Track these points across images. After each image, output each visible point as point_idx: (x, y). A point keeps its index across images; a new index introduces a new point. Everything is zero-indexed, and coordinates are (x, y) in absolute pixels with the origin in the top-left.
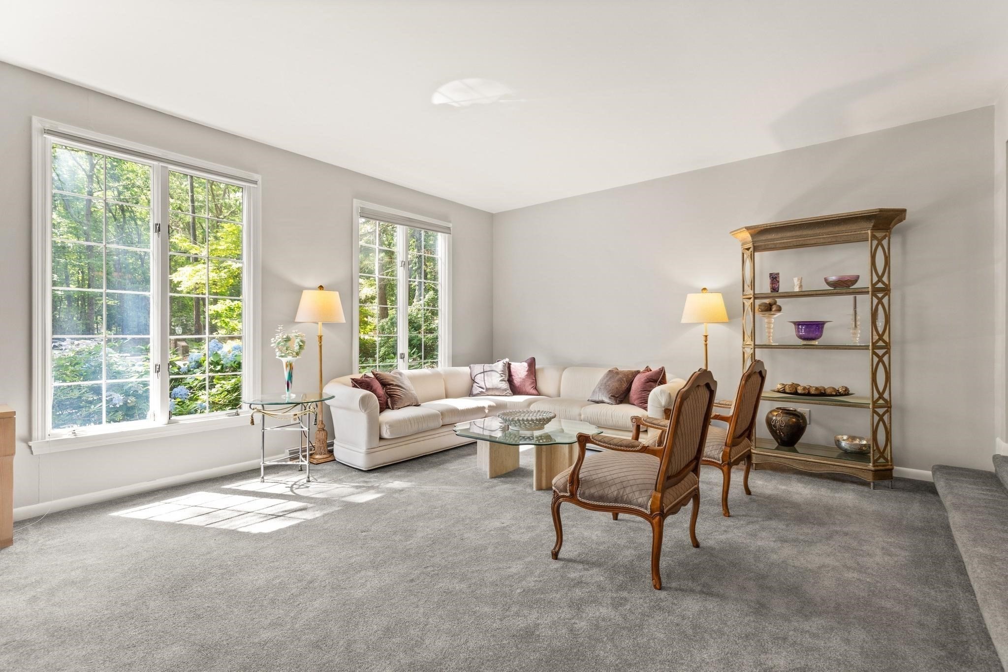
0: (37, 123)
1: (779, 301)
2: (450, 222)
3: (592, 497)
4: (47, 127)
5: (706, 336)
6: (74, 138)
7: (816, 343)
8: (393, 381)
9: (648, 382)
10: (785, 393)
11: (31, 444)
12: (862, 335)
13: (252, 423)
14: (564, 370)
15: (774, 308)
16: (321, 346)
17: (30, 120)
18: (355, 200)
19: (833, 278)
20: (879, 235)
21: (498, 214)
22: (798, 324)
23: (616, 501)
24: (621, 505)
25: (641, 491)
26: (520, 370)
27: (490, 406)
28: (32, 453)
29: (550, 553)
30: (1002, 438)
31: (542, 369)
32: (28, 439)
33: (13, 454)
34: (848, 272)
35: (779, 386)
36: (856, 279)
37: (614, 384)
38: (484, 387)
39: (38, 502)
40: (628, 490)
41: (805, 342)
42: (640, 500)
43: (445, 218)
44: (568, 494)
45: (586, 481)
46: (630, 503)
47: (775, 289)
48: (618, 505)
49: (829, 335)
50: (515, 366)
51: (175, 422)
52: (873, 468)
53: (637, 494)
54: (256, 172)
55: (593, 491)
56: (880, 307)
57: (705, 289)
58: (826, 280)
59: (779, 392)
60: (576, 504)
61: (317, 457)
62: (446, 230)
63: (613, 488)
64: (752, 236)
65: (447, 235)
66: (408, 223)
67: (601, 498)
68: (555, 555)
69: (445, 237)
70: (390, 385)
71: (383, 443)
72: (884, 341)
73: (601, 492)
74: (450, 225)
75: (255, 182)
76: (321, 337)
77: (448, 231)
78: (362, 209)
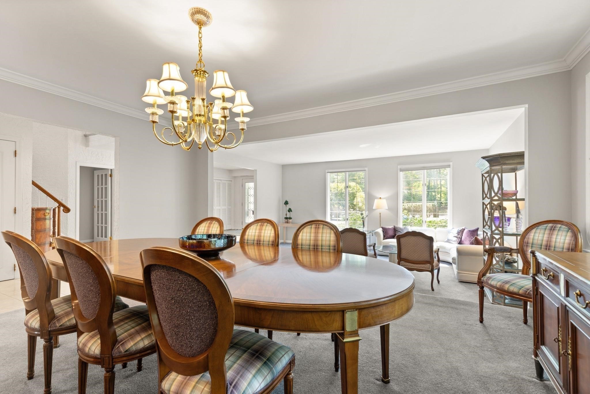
2: (451, 162)
4: (328, 171)
8: (398, 230)
16: (380, 216)
18: (398, 166)
43: (447, 161)
74: (449, 164)
75: (366, 170)
76: (380, 213)
77: (449, 166)
78: (400, 168)
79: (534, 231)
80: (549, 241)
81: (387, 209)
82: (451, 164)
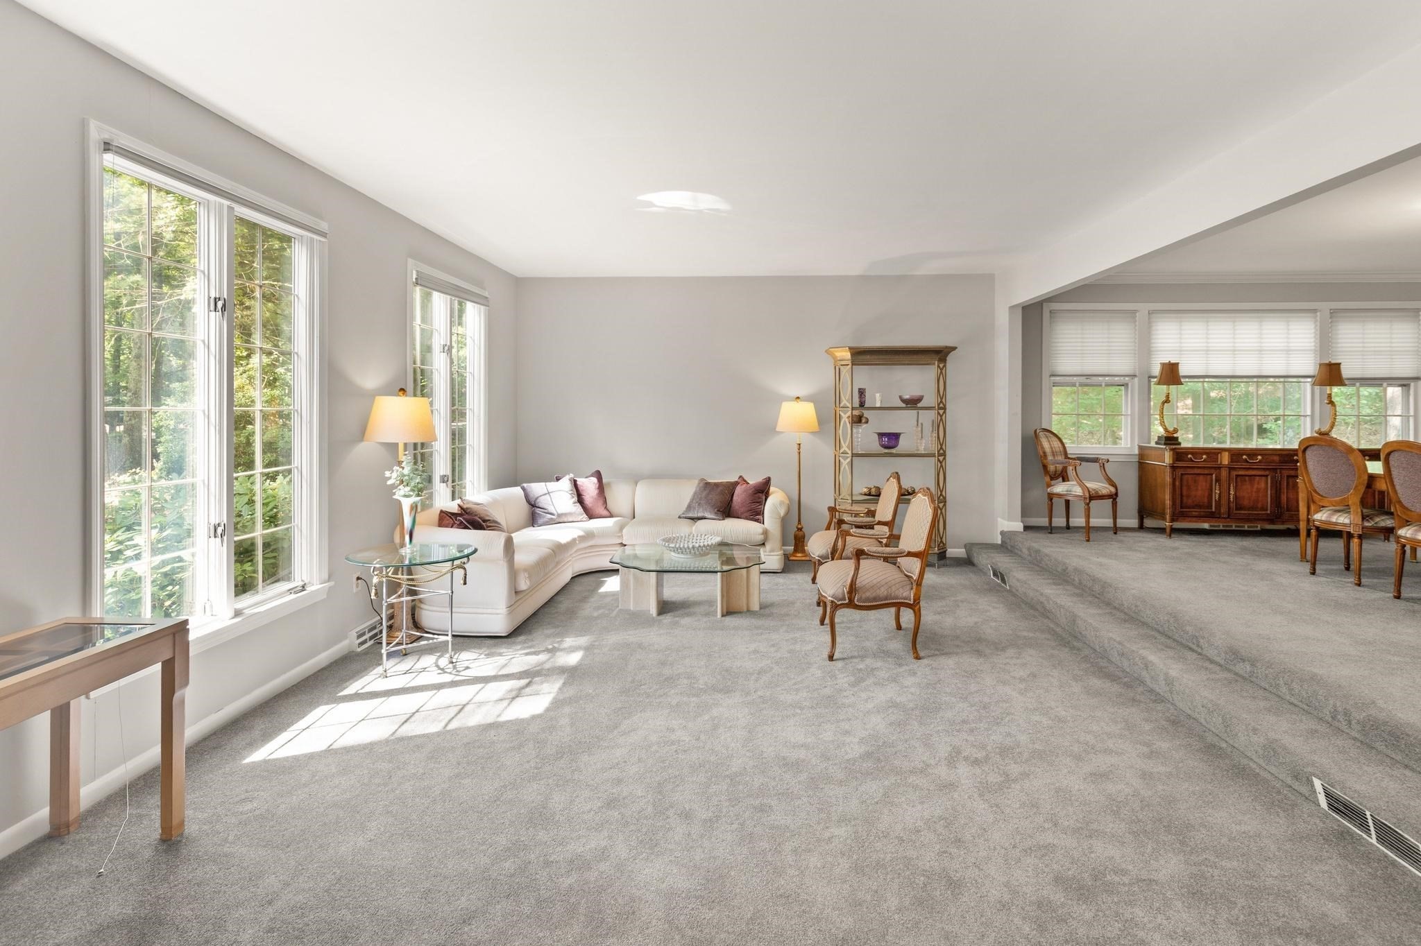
0: (96, 132)
1: (866, 414)
2: (486, 290)
3: (868, 600)
4: (106, 138)
5: (800, 444)
6: (142, 160)
7: (893, 451)
9: (755, 494)
10: (869, 495)
12: (927, 443)
14: (636, 484)
15: (864, 420)
17: (83, 125)
18: (409, 260)
19: (907, 397)
20: (940, 365)
21: (525, 279)
22: (881, 435)
23: (886, 599)
24: (890, 601)
25: (902, 587)
26: (589, 486)
27: (579, 537)
29: (827, 656)
30: (1003, 518)
31: (609, 484)
34: (915, 393)
35: (866, 490)
36: (920, 399)
37: (715, 497)
38: (555, 512)
40: (894, 589)
41: (886, 451)
42: (904, 594)
43: (480, 284)
44: (847, 601)
45: (861, 588)
46: (897, 598)
47: (862, 405)
48: (888, 602)
49: (904, 445)
50: (580, 481)
51: (240, 612)
52: (938, 552)
53: (901, 590)
54: (322, 218)
55: (868, 594)
57: (798, 398)
58: (900, 397)
59: (865, 495)
60: (854, 608)
62: (481, 300)
63: (882, 589)
64: (852, 355)
65: (482, 307)
66: (454, 293)
67: (875, 599)
68: (831, 658)
69: (480, 309)
71: (517, 597)
72: (943, 450)
73: (874, 594)
74: (486, 294)
75: (325, 235)
78: (418, 273)
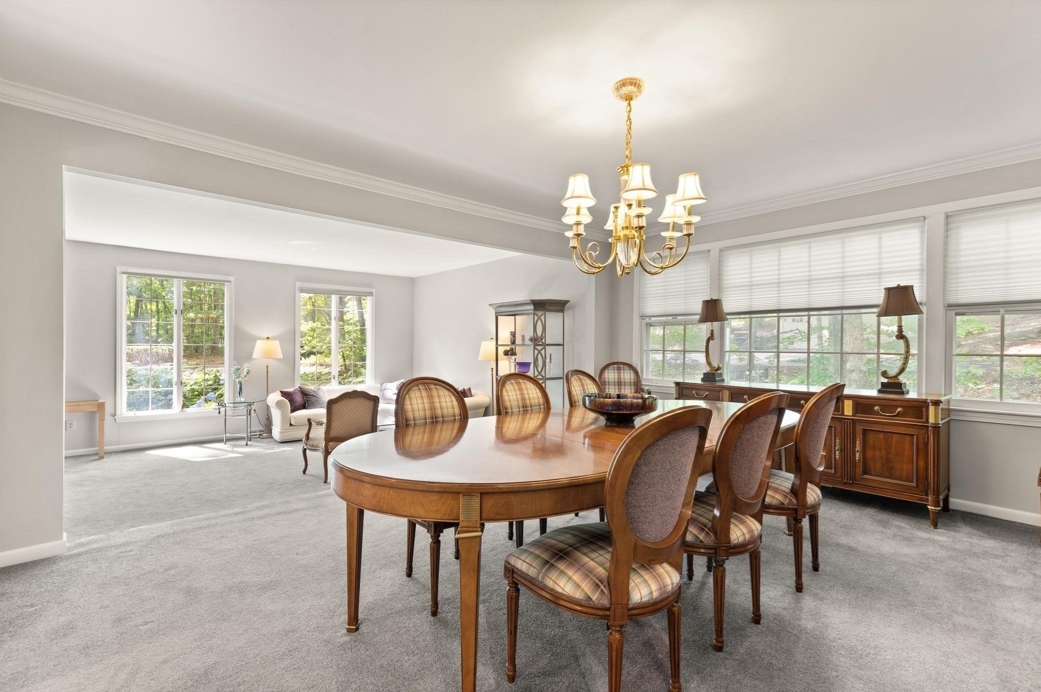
0: (119, 269)
2: (374, 288)
4: (123, 270)
8: (311, 393)
11: (115, 417)
13: (219, 413)
16: (267, 372)
17: (116, 268)
18: (297, 283)
20: (539, 313)
21: (416, 278)
28: (116, 422)
32: (114, 415)
33: (104, 420)
39: (119, 445)
43: (370, 286)
47: (513, 343)
51: (185, 411)
54: (231, 275)
56: (539, 355)
57: (491, 339)
61: (264, 435)
65: (370, 297)
66: (337, 293)
68: (304, 472)
70: (308, 395)
71: (291, 427)
72: (542, 376)
75: (230, 282)
76: (267, 367)
77: (371, 294)
78: (301, 287)
79: (606, 371)
80: (619, 378)
81: (281, 357)
82: (374, 290)
